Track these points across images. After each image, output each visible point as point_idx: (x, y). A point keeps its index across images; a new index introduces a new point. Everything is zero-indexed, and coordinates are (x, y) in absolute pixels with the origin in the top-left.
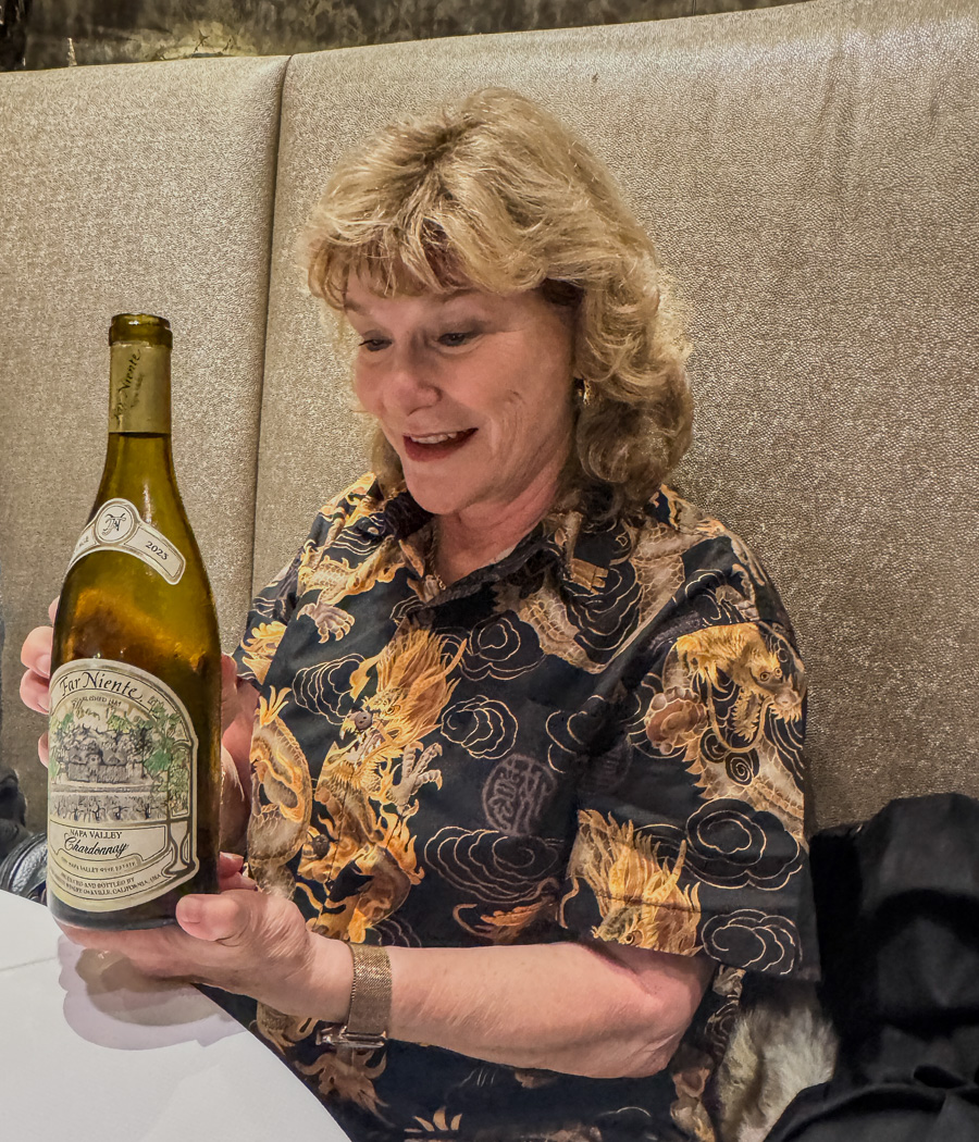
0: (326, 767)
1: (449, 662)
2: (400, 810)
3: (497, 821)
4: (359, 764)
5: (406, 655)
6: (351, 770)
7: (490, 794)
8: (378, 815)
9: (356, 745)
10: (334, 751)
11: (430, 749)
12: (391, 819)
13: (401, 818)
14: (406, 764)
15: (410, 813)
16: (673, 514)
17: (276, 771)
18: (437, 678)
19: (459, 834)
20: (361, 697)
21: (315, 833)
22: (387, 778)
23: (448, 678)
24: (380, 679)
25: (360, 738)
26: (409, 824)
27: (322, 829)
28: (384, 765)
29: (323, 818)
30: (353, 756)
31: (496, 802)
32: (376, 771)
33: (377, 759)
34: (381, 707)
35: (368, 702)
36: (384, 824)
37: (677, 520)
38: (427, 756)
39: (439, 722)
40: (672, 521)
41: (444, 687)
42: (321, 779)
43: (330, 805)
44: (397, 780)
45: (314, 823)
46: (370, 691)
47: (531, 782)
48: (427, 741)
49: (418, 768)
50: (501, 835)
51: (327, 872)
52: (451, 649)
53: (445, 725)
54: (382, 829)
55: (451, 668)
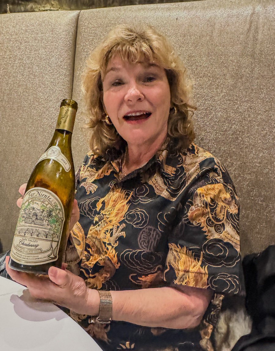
0: (90, 232)
1: (127, 198)
2: (112, 245)
3: (142, 247)
4: (100, 231)
5: (114, 197)
6: (97, 233)
7: (140, 239)
8: (105, 246)
9: (99, 225)
10: (92, 227)
11: (122, 225)
12: (110, 247)
13: (113, 247)
14: (114, 231)
15: (115, 246)
16: (196, 151)
17: (74, 234)
18: (124, 204)
19: (131, 251)
20: (100, 210)
21: (86, 253)
22: (108, 235)
23: (127, 203)
24: (106, 204)
25: (100, 223)
26: (115, 249)
27: (88, 252)
28: (107, 231)
29: (88, 248)
30: (98, 229)
31: (142, 241)
32: (105, 233)
33: (105, 229)
34: (106, 213)
35: (102, 212)
36: (108, 249)
37: (197, 153)
38: (121, 227)
39: (124, 217)
40: (196, 153)
41: (126, 206)
42: (88, 236)
43: (91, 244)
44: (111, 236)
45: (86, 250)
46: (103, 208)
47: (153, 235)
48: (121, 223)
49: (118, 232)
50: (144, 251)
51: (90, 265)
52: (128, 195)
53: (126, 218)
54: (107, 251)
55: (128, 200)
